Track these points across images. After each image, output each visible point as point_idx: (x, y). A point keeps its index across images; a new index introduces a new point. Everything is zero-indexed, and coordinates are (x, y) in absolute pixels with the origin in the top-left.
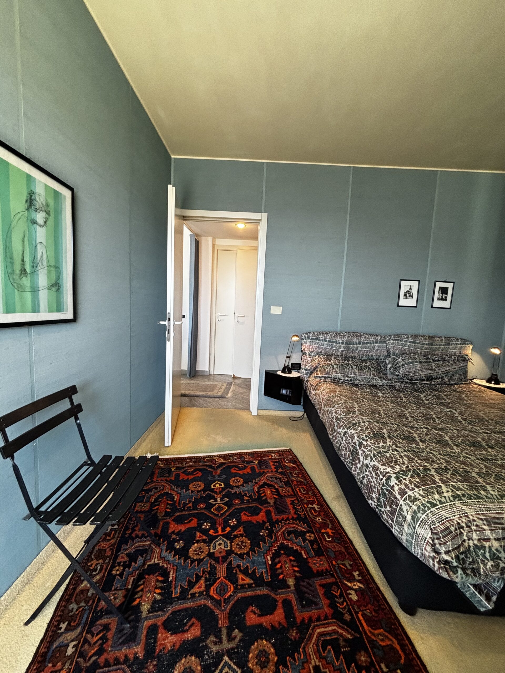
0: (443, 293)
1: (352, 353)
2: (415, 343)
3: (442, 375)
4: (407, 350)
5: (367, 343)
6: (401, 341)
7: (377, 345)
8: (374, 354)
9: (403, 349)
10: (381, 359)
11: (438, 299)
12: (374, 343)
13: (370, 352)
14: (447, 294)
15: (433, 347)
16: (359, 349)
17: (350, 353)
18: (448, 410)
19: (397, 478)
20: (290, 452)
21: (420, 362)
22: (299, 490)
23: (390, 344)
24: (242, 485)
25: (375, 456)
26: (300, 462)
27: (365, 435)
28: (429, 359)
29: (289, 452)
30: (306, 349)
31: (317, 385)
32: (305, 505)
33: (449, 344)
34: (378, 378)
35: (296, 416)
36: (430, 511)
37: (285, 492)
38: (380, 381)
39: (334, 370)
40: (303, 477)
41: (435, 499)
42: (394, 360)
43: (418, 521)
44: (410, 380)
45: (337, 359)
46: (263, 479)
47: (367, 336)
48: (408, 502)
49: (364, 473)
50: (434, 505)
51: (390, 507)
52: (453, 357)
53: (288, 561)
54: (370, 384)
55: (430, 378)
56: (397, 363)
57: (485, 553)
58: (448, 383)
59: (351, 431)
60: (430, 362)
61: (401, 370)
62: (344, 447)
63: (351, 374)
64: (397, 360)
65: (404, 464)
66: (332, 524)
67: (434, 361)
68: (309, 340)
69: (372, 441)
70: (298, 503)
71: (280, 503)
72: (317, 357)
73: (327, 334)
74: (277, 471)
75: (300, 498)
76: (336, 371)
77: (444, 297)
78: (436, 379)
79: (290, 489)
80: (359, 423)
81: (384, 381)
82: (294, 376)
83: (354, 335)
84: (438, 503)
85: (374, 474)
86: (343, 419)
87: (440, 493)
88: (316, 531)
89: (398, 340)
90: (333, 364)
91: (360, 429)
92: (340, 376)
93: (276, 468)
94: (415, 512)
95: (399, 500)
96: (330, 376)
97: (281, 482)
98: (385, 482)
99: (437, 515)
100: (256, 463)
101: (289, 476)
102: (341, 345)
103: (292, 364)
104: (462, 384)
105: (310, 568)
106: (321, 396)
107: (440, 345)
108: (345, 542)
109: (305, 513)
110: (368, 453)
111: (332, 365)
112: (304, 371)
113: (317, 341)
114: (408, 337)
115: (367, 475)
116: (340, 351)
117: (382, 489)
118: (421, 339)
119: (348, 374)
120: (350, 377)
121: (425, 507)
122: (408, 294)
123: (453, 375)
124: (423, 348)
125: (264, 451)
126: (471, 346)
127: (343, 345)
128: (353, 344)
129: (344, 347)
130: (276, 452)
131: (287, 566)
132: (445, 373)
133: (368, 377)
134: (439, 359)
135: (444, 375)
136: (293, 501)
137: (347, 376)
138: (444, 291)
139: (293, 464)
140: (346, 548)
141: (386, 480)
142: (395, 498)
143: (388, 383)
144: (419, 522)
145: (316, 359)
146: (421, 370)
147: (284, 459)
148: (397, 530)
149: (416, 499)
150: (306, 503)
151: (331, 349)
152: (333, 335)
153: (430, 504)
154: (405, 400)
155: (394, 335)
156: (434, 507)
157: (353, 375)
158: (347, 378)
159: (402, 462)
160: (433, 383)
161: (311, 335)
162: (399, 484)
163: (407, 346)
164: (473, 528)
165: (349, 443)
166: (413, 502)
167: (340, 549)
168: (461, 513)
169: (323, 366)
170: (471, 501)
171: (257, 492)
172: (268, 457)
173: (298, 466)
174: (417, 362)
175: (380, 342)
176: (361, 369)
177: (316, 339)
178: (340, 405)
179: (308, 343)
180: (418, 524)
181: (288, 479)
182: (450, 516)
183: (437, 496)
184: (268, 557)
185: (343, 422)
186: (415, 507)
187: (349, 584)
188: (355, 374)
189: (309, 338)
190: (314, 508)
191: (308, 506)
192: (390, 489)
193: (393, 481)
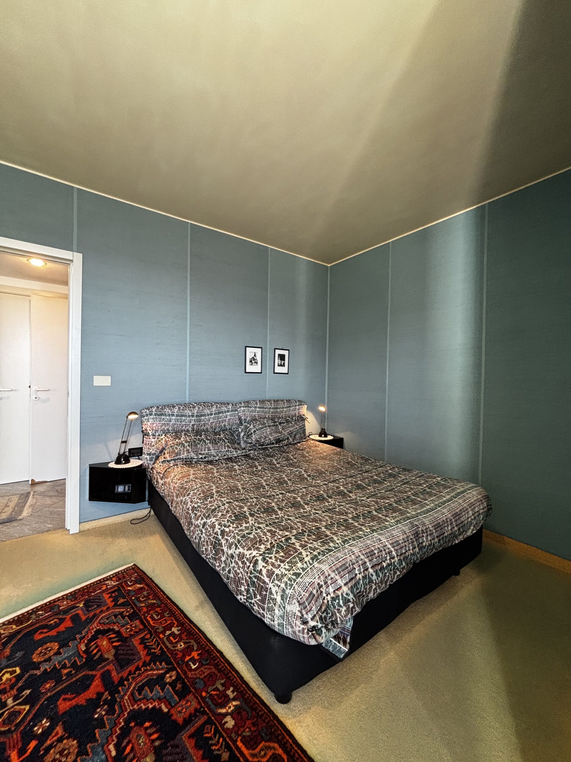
0: (281, 360)
1: (204, 426)
2: (263, 408)
3: (287, 436)
4: (257, 416)
5: (219, 413)
6: (251, 407)
7: (229, 414)
8: (227, 424)
9: (253, 415)
10: (234, 429)
11: (279, 365)
12: (226, 413)
13: (222, 423)
14: (284, 360)
15: (278, 410)
16: (212, 421)
17: (202, 426)
18: (296, 470)
19: (264, 559)
20: (135, 568)
21: (269, 426)
22: (152, 617)
23: (241, 411)
24: (58, 653)
25: (239, 541)
26: (149, 577)
27: (226, 520)
28: (276, 422)
29: (133, 569)
30: (148, 429)
31: (165, 472)
32: (161, 636)
33: (290, 407)
34: (233, 450)
35: (138, 517)
36: (295, 583)
37: (131, 630)
38: (235, 453)
39: (185, 450)
40: (156, 597)
41: (298, 569)
42: (246, 427)
43: (286, 599)
44: (262, 445)
45: (188, 436)
46: (95, 626)
47: (219, 406)
48: (276, 582)
49: (229, 566)
50: (297, 575)
51: (261, 595)
52: (294, 418)
53: (142, 733)
54: (225, 457)
55: (278, 441)
56: (249, 430)
57: (339, 602)
58: (292, 443)
59: (210, 520)
60: (277, 425)
61: (254, 436)
62: (204, 542)
63: (205, 451)
64: (248, 427)
65: (268, 541)
66: (197, 643)
67: (280, 423)
68: (152, 417)
69: (235, 526)
70: (150, 638)
71: (123, 650)
72: (163, 436)
73: (174, 407)
74: (116, 605)
75: (153, 627)
76: (188, 450)
77: (282, 363)
78: (283, 441)
79: (137, 622)
80: (219, 507)
81: (239, 452)
82: (134, 466)
83: (204, 406)
84: (301, 571)
85: (240, 563)
86: (200, 508)
87: (301, 560)
88: (178, 664)
89: (248, 407)
90: (183, 442)
91: (220, 514)
92: (192, 455)
93: (115, 600)
94: (284, 591)
95: (268, 584)
96: (181, 457)
97: (123, 617)
98: (252, 568)
99: (302, 584)
100: (81, 605)
101: (134, 604)
102: (191, 418)
103: (130, 450)
104: (303, 441)
105: (175, 721)
106: (172, 484)
107: (283, 408)
108: (215, 658)
109: (161, 647)
110: (232, 540)
111: (182, 444)
112: (148, 457)
113: (163, 417)
114: (257, 403)
115: (234, 567)
116: (191, 425)
117: (250, 578)
118: (268, 404)
119: (201, 451)
120: (204, 454)
121: (291, 581)
122: (253, 361)
123: (295, 435)
124: (270, 413)
125: (93, 583)
126: (306, 406)
127: (193, 418)
128: (205, 415)
129: (194, 420)
130: (113, 577)
131: (141, 741)
132: (289, 434)
133: (223, 450)
134: (284, 421)
135: (289, 436)
136: (144, 637)
137: (200, 454)
138: (282, 357)
139: (140, 584)
140: (216, 666)
141: (253, 566)
142: (264, 582)
143: (242, 453)
144: (288, 599)
145: (162, 439)
146: (271, 434)
147: (126, 582)
148: (269, 618)
149: (283, 575)
150: (161, 632)
151: (180, 424)
152: (182, 408)
153: (295, 575)
154: (260, 468)
155: (244, 402)
156: (299, 576)
157: (207, 451)
158: (201, 456)
159: (266, 540)
160: (281, 445)
161: (154, 410)
162: (266, 565)
163: (256, 411)
164: (329, 582)
165: (210, 535)
166: (280, 580)
167: (209, 671)
168: (319, 573)
169: (171, 447)
170: (325, 557)
171: (84, 652)
172: (100, 589)
173: (147, 584)
174: (266, 427)
175: (232, 411)
176: (214, 442)
177: (161, 415)
178: (196, 491)
179: (151, 421)
180: (287, 602)
181: (133, 609)
182: (312, 580)
183: (299, 565)
184: (111, 747)
185: (201, 511)
186: (283, 585)
187: (223, 711)
188: (209, 450)
189: (151, 414)
190: (173, 634)
191: (164, 635)
192: (258, 574)
193: (261, 564)
